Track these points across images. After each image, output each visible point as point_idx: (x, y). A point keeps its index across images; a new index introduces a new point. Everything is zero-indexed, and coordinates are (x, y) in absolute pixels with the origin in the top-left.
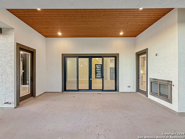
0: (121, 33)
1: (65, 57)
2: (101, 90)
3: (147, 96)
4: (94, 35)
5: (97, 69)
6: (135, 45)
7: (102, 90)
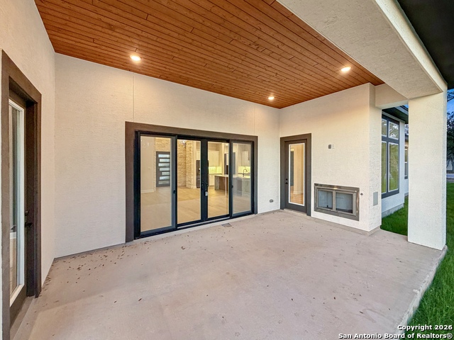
0: (271, 98)
1: (135, 134)
2: (227, 216)
3: (309, 214)
4: (222, 88)
5: (160, 165)
6: (279, 123)
7: (230, 216)
